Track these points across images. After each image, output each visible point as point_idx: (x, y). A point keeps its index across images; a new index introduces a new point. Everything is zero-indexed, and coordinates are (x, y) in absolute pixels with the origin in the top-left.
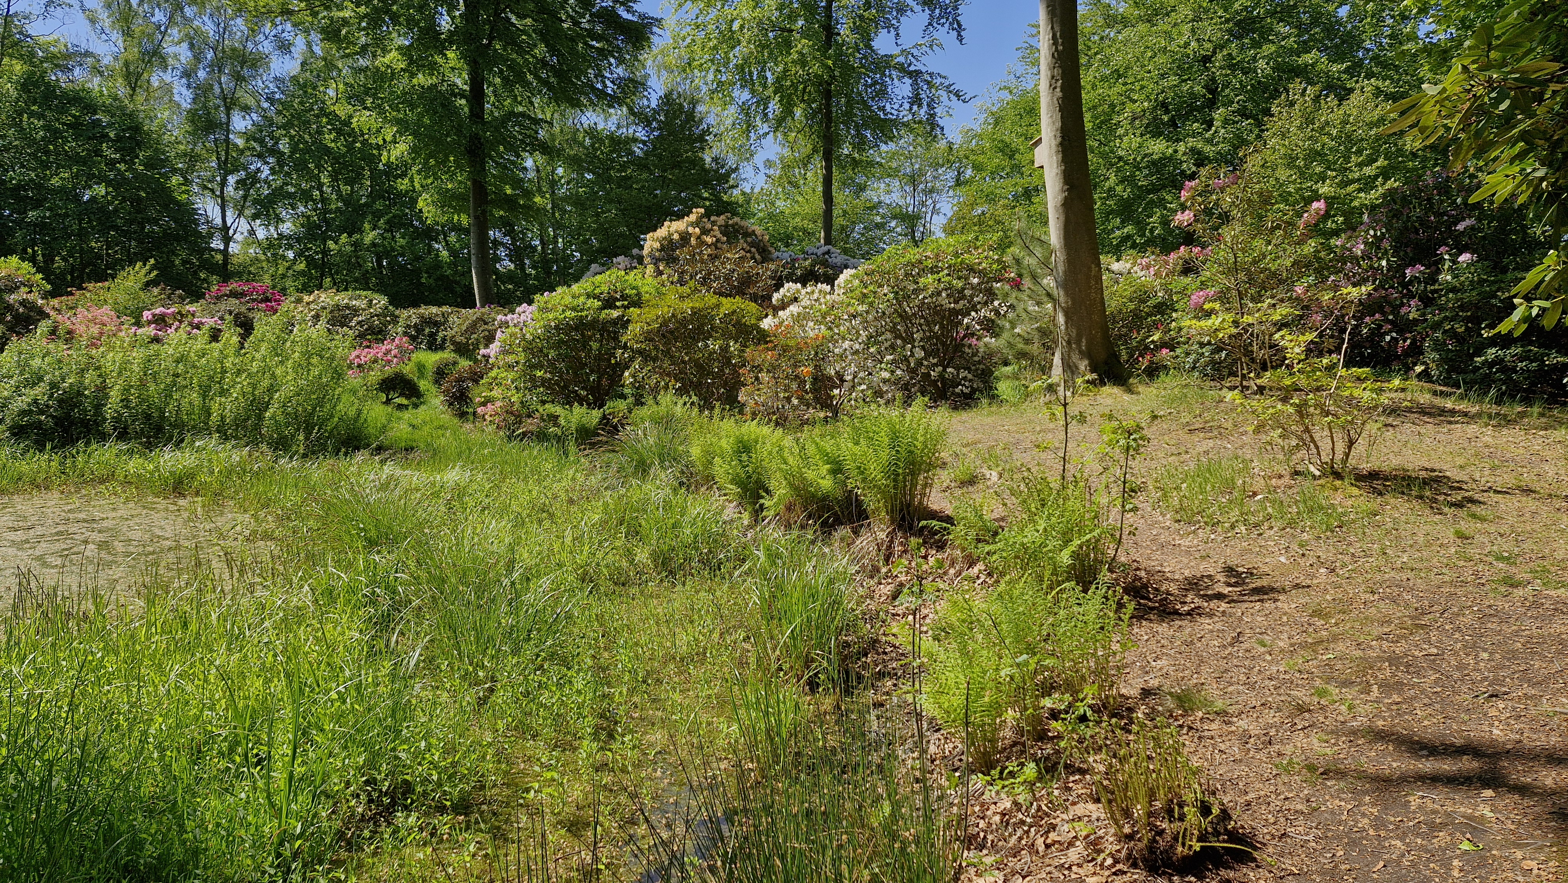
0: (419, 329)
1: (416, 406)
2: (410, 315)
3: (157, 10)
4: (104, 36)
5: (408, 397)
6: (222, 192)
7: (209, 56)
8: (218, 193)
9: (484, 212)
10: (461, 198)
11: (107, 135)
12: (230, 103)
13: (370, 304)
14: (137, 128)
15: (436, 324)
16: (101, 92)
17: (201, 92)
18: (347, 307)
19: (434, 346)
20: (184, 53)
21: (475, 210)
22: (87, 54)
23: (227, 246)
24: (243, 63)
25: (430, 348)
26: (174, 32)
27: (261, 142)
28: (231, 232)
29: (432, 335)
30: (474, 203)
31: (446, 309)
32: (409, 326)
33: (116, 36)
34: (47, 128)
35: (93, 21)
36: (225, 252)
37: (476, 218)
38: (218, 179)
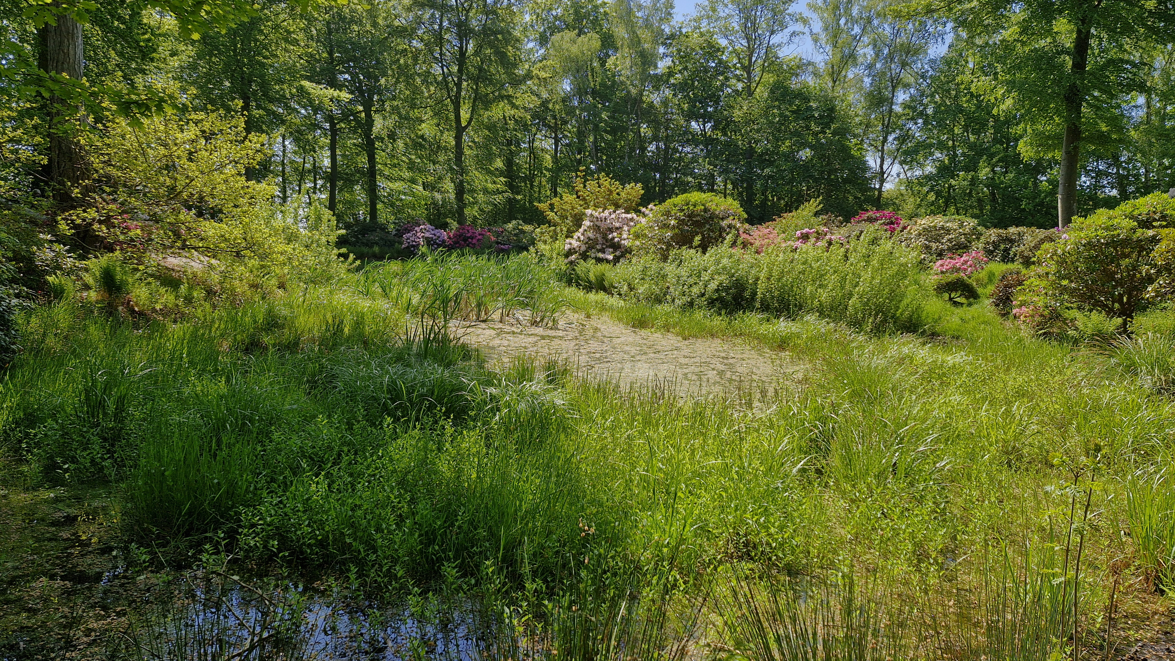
0: (996, 245)
1: (970, 305)
2: (993, 234)
3: (855, 26)
4: (821, 50)
5: (967, 298)
6: (883, 148)
7: (885, 52)
8: (880, 148)
9: (1076, 148)
10: (1057, 137)
11: (813, 116)
12: (896, 83)
13: (961, 226)
14: (832, 110)
15: (1012, 241)
16: (815, 87)
17: (878, 77)
18: (943, 228)
19: (1006, 258)
20: (869, 52)
21: (1068, 146)
22: (809, 63)
23: (881, 185)
24: (907, 53)
25: (1003, 261)
26: (865, 39)
27: (914, 109)
28: (885, 176)
29: (1006, 250)
30: (1067, 140)
31: (1021, 229)
32: (988, 243)
33: (828, 48)
34: (781, 115)
35: (816, 41)
36: (880, 190)
37: (1068, 153)
38: (881, 138)
